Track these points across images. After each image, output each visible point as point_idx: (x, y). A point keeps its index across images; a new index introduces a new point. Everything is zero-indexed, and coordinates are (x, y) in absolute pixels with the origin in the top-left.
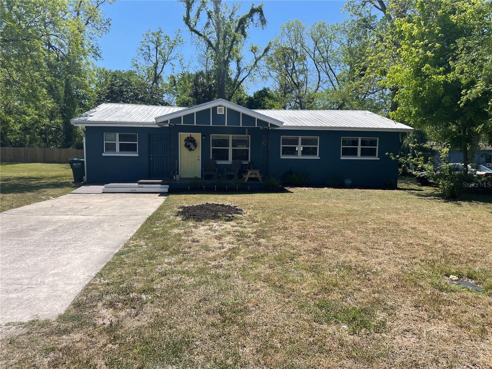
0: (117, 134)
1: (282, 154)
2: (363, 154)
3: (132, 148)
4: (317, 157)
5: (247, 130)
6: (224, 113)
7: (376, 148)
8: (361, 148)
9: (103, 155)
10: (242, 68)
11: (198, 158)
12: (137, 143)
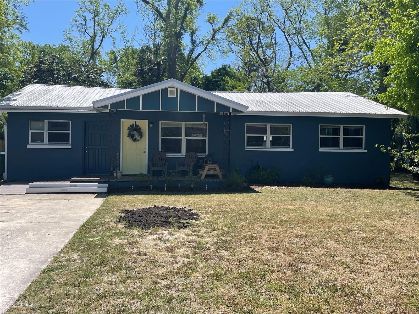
0: (46, 122)
1: (247, 145)
2: (345, 146)
3: (63, 138)
4: (290, 149)
5: (204, 116)
6: (175, 96)
7: (362, 138)
8: (344, 138)
9: (28, 146)
10: (197, 42)
11: (144, 150)
12: (70, 132)
